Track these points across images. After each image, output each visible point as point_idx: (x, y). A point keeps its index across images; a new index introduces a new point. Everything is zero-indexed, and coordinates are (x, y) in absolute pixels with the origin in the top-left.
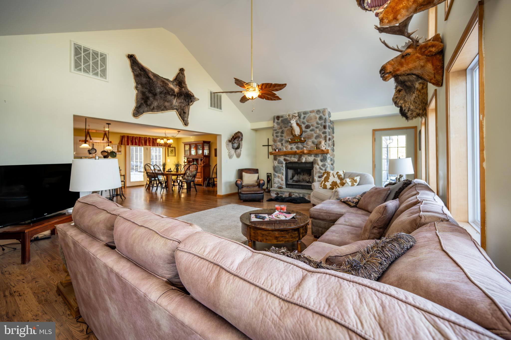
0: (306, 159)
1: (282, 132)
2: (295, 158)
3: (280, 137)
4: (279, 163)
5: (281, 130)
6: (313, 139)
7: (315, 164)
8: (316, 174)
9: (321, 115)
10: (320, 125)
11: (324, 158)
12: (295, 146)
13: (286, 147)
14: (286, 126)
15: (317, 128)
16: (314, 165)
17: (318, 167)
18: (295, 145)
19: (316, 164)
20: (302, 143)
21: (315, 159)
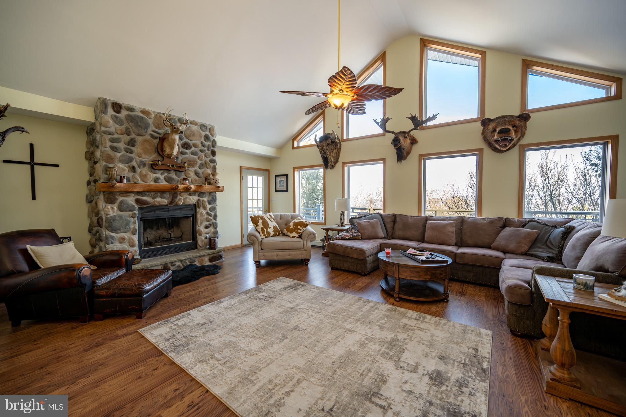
0: (185, 199)
1: (132, 143)
2: (164, 198)
3: (124, 152)
4: (120, 209)
5: (127, 138)
6: (197, 168)
7: (199, 208)
8: (201, 223)
9: (208, 133)
10: (206, 149)
11: (213, 198)
12: (163, 176)
13: (143, 177)
14: (142, 132)
15: (201, 151)
16: (198, 210)
17: (204, 212)
18: (161, 174)
19: (201, 208)
20: (178, 173)
21: (199, 200)
